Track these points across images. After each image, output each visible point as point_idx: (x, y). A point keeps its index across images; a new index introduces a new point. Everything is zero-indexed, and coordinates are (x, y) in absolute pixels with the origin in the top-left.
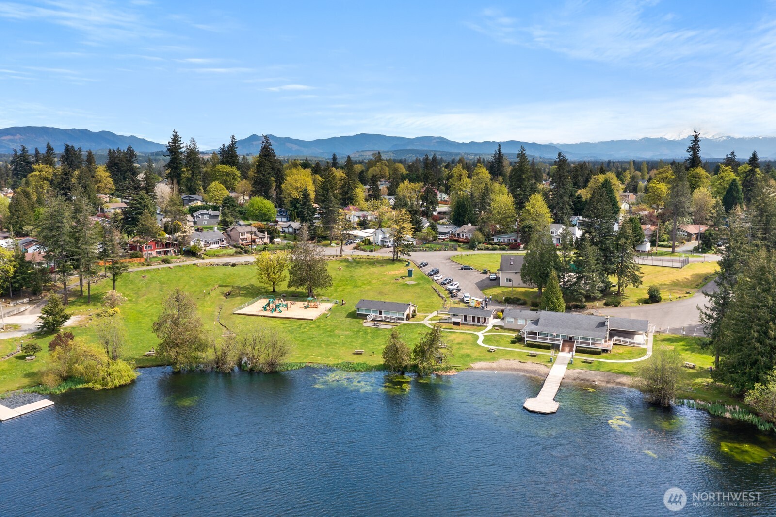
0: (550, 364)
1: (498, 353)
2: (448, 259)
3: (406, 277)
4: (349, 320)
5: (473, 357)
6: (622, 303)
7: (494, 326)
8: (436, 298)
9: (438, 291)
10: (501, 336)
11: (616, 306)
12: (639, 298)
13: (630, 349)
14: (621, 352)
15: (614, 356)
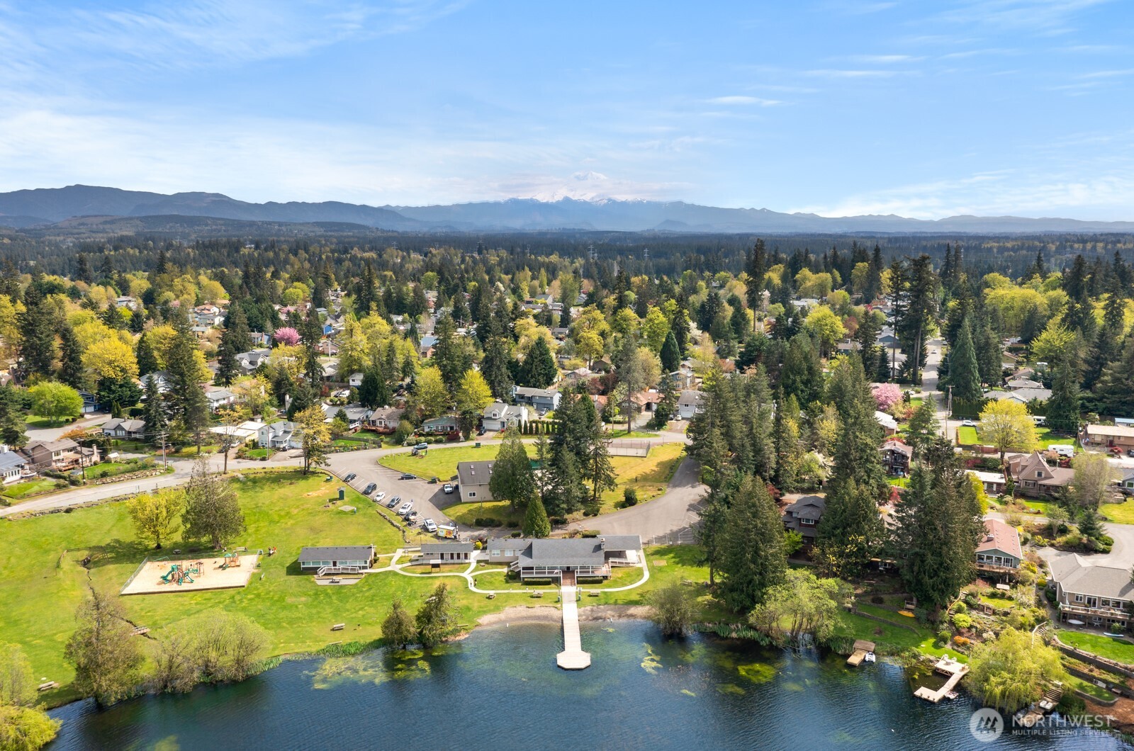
0: (559, 605)
1: (498, 599)
2: (377, 463)
3: (336, 499)
4: (293, 578)
5: (474, 609)
6: (601, 511)
7: (478, 562)
8: (390, 530)
9: (388, 518)
10: (490, 574)
11: (595, 515)
12: (616, 501)
13: (626, 570)
14: (620, 576)
15: (616, 583)
